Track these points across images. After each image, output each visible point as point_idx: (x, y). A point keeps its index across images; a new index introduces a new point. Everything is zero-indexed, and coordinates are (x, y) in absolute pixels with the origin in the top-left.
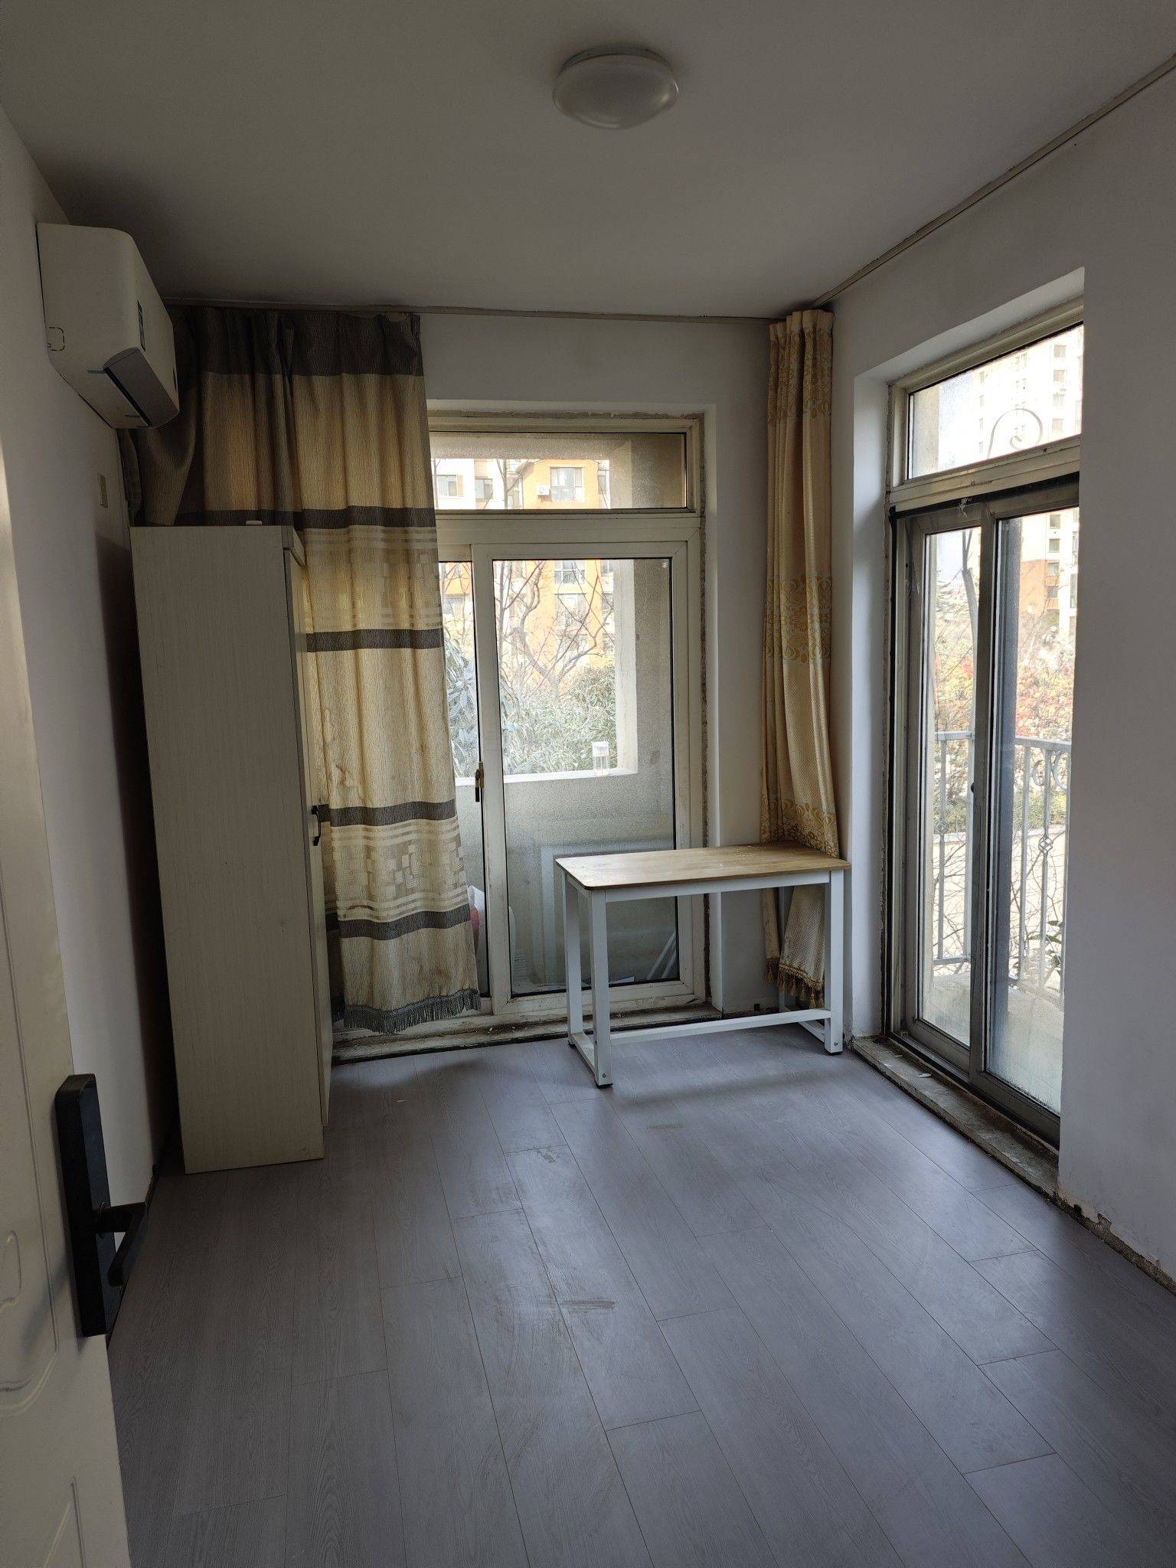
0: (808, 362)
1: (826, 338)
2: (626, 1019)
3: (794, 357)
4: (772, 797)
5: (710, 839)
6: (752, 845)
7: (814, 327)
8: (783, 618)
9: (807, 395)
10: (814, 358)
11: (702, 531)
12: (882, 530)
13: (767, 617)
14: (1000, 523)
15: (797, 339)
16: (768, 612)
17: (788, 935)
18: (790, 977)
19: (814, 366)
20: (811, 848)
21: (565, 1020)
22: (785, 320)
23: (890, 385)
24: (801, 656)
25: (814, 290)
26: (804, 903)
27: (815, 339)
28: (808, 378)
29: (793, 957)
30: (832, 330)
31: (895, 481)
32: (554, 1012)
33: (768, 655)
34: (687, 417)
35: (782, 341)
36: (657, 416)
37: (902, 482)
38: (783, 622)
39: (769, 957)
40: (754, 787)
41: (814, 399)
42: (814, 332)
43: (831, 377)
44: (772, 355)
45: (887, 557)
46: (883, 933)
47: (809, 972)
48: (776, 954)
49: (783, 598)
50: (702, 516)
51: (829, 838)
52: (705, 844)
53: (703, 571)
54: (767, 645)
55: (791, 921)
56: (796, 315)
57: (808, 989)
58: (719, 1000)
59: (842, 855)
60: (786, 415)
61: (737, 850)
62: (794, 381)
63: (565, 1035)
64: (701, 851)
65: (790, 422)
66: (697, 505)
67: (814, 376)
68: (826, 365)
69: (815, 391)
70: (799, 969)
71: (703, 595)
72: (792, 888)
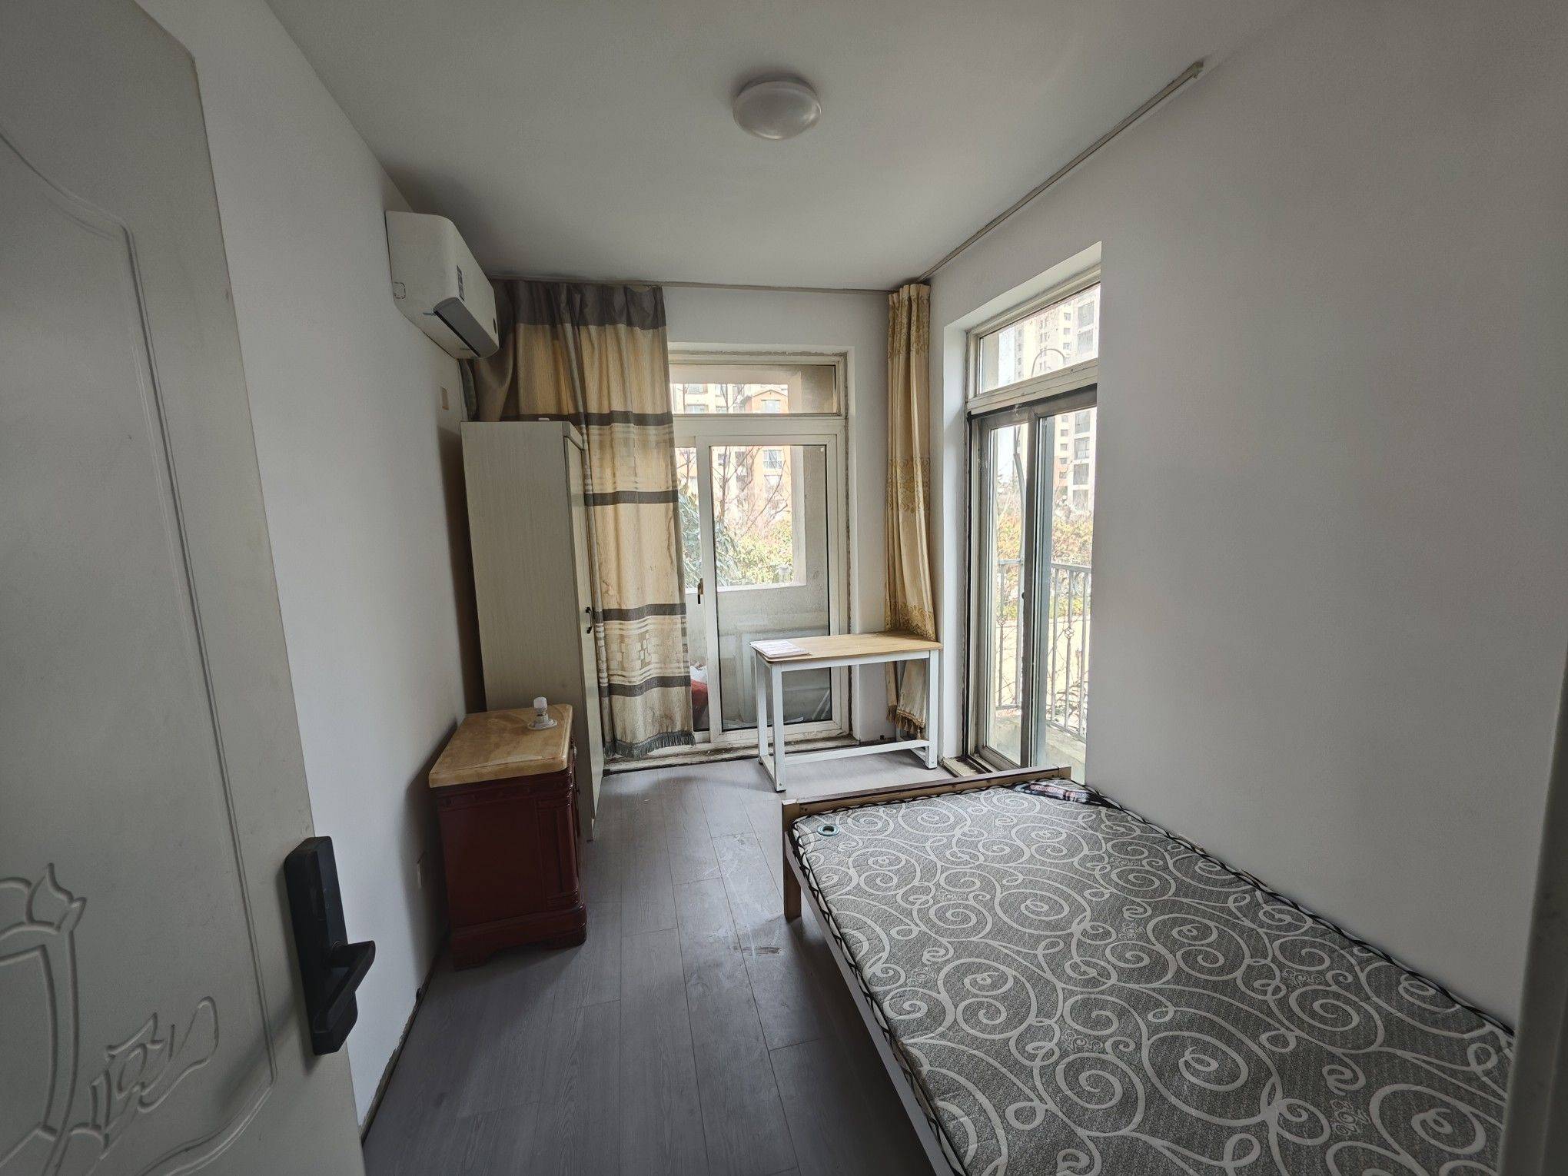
0: (914, 318)
1: (925, 302)
2: (796, 747)
3: (905, 314)
4: (893, 601)
5: (852, 628)
6: (879, 632)
7: (918, 294)
8: (899, 484)
9: (913, 339)
10: (918, 316)
11: (846, 427)
12: (962, 426)
13: (888, 483)
14: (1041, 420)
15: (907, 303)
16: (890, 480)
17: (903, 691)
18: (904, 718)
19: (918, 320)
20: (918, 634)
21: (756, 747)
22: (898, 292)
23: (967, 332)
24: (911, 509)
25: (918, 272)
26: (914, 671)
27: (918, 302)
28: (913, 328)
29: (906, 705)
30: (929, 297)
31: (971, 395)
32: (748, 741)
33: (889, 508)
34: (836, 355)
35: (897, 305)
36: (816, 354)
37: (975, 396)
38: (899, 487)
39: (890, 705)
40: (881, 593)
41: (918, 342)
42: (918, 298)
43: (929, 328)
44: (891, 315)
45: (966, 444)
46: (964, 690)
47: (917, 717)
48: (895, 703)
49: (898, 471)
50: (846, 418)
51: (930, 628)
52: (849, 632)
53: (847, 453)
54: (889, 502)
55: (904, 683)
56: (906, 287)
57: (916, 727)
58: (858, 734)
59: (937, 640)
60: (899, 352)
61: (870, 636)
62: (904, 330)
63: (757, 757)
64: (847, 636)
65: (902, 357)
66: (843, 411)
67: (918, 327)
68: (925, 320)
69: (918, 337)
70: (910, 713)
71: (847, 469)
72: (905, 661)
